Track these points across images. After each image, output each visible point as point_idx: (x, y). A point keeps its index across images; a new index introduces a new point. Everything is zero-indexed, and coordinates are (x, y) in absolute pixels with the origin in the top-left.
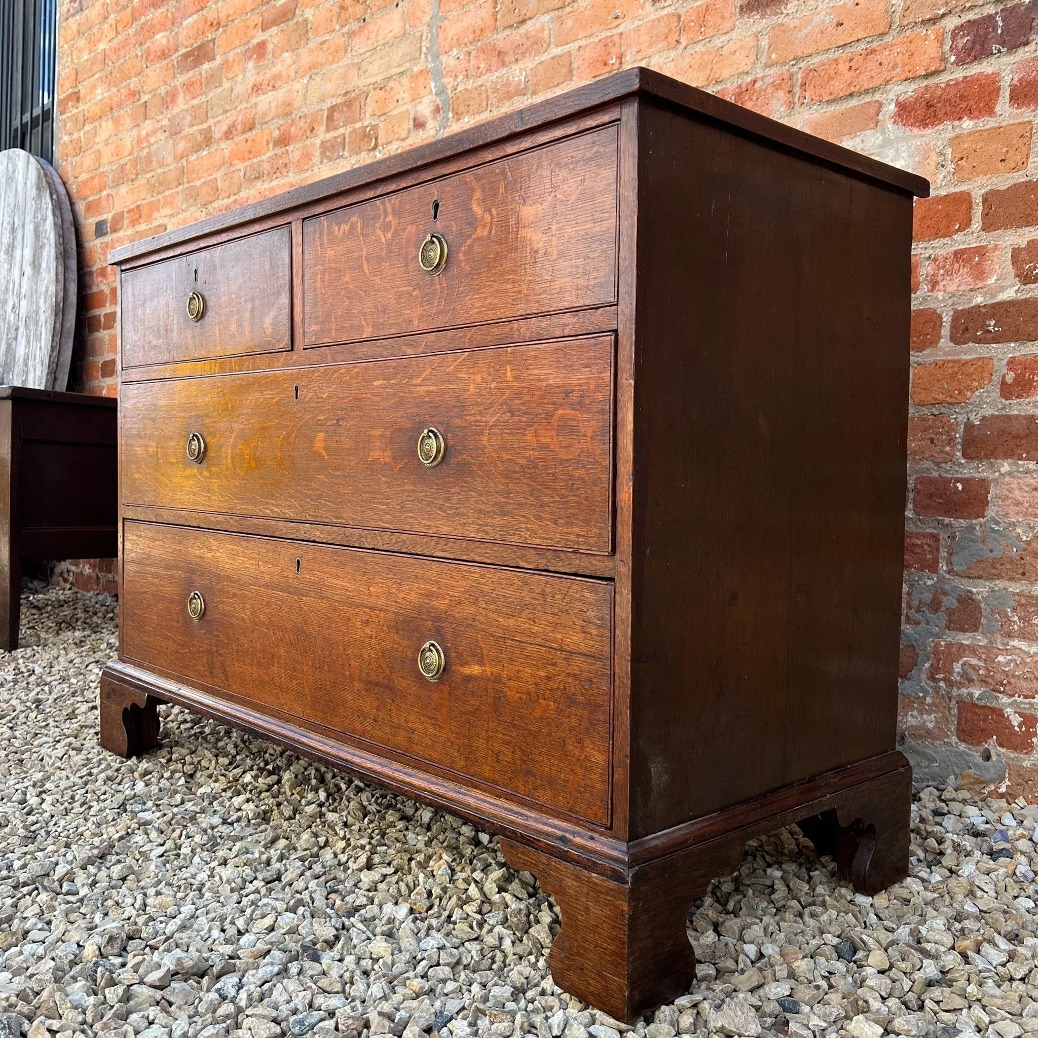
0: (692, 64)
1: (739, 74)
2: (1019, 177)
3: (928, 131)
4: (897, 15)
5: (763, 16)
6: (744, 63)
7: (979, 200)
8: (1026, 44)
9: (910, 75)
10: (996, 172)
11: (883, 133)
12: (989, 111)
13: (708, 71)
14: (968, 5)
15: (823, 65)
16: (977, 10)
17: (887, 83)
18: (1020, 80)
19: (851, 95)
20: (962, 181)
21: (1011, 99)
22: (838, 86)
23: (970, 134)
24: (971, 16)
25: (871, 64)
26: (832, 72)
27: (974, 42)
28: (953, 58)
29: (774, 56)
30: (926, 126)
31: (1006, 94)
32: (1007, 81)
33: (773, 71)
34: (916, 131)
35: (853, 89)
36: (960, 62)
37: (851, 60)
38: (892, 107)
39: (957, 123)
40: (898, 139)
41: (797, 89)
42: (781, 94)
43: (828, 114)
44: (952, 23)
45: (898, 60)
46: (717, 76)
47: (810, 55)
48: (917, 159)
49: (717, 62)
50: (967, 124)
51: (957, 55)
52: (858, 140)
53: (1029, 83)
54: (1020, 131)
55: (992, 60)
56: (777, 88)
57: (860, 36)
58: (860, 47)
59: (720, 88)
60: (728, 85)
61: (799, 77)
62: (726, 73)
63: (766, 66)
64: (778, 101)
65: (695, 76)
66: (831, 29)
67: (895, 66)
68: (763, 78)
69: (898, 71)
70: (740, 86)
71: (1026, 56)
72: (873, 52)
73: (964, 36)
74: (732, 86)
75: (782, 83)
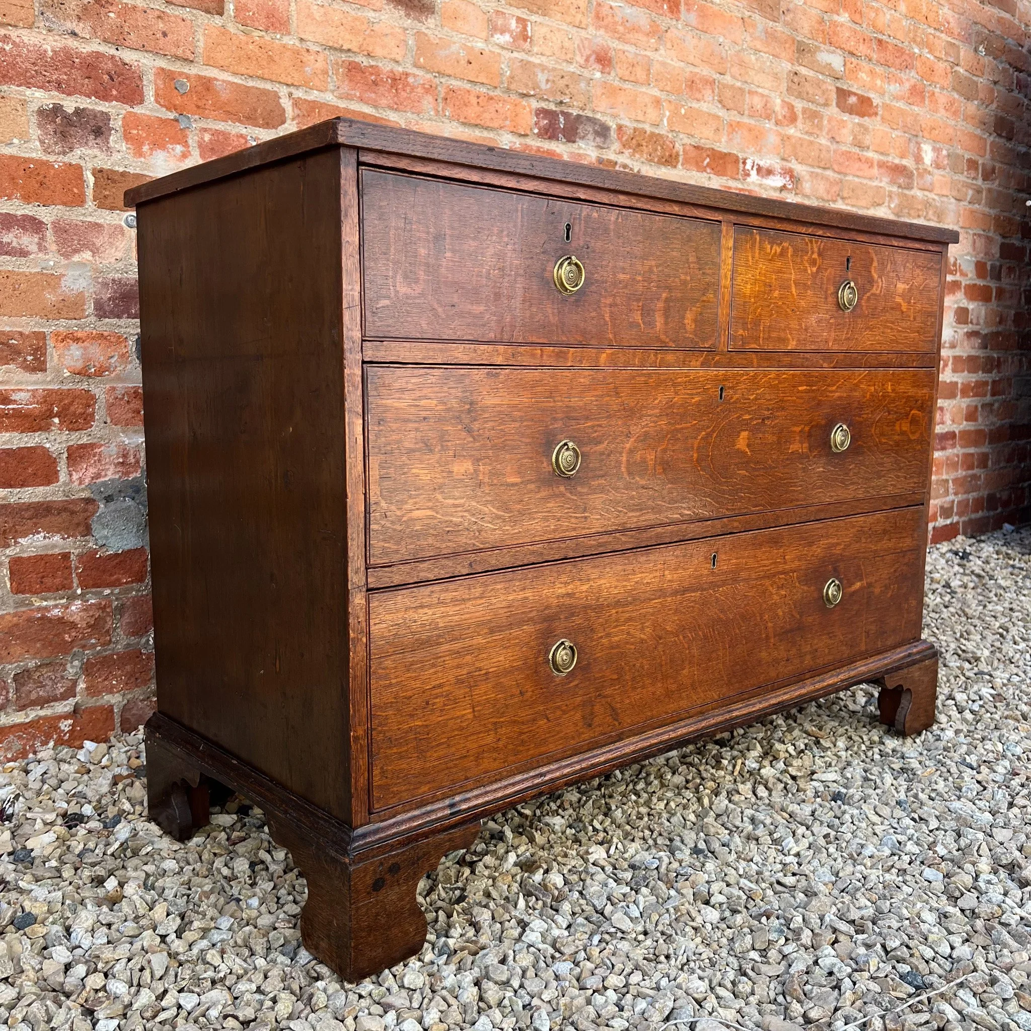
0: (344, 21)
1: (391, 59)
4: (505, 79)
5: (408, 15)
6: (397, 54)
8: (574, 142)
9: (515, 130)
13: (361, 39)
14: (545, 97)
15: (460, 90)
16: (547, 103)
17: (500, 128)
19: (476, 125)
22: (471, 112)
24: (544, 105)
25: (492, 108)
26: (467, 101)
27: (549, 126)
28: (536, 131)
29: (422, 60)
33: (420, 73)
35: (478, 122)
36: (539, 135)
37: (478, 97)
41: (440, 100)
42: (430, 98)
43: (466, 135)
44: (535, 104)
45: (508, 114)
46: (370, 49)
47: (449, 76)
49: (370, 36)
51: (539, 131)
55: (558, 143)
56: (427, 91)
57: (484, 81)
58: (483, 90)
59: (373, 63)
60: (380, 65)
61: (442, 91)
62: (379, 52)
63: (416, 65)
64: (427, 102)
65: (348, 37)
66: (463, 62)
67: (506, 118)
68: (415, 76)
69: (508, 123)
70: (392, 71)
71: (573, 150)
72: (491, 98)
73: (544, 118)
74: (386, 67)
75: (430, 89)
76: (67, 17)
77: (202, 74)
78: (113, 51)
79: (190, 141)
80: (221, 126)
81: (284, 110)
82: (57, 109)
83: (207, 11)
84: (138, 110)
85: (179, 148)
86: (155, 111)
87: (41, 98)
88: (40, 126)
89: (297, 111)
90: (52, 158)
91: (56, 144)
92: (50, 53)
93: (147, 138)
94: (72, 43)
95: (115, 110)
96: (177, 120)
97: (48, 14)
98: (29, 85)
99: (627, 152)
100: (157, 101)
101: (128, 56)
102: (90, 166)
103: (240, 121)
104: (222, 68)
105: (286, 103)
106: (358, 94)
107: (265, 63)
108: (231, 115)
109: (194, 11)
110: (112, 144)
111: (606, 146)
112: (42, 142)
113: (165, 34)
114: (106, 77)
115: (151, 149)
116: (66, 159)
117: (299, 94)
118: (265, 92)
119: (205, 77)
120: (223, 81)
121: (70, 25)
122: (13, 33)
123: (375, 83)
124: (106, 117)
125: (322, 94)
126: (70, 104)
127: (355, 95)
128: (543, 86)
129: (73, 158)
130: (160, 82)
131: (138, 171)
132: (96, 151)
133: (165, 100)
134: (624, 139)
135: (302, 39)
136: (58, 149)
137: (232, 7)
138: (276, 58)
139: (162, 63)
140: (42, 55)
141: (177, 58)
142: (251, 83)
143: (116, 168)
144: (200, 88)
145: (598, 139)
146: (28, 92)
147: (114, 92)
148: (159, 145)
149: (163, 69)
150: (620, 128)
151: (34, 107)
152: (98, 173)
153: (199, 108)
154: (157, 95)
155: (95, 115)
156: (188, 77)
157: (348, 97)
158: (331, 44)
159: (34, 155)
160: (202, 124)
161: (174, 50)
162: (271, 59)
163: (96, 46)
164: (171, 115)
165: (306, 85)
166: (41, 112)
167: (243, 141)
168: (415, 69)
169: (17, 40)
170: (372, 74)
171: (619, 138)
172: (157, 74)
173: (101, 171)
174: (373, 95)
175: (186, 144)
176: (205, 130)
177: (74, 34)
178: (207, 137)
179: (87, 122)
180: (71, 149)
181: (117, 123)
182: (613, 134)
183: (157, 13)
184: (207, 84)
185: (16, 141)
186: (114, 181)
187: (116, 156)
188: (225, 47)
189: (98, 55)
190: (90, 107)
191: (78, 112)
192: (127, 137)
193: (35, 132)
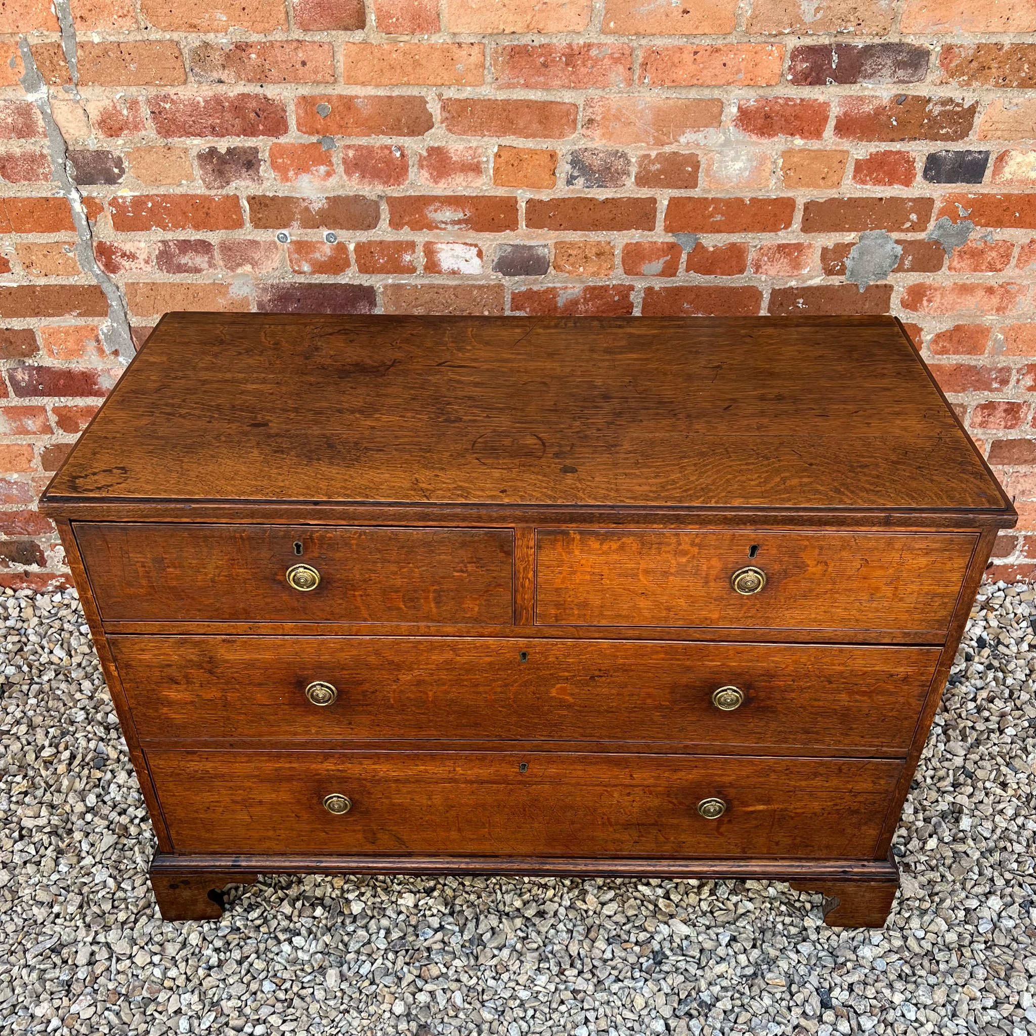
0: (507, 1)
1: (570, 32)
2: (833, 193)
3: (765, 141)
4: (744, 21)
6: (578, 24)
7: (802, 207)
8: (854, 82)
9: (752, 83)
10: (819, 186)
11: (724, 133)
12: (817, 134)
13: (529, 17)
14: (810, 32)
15: (667, 49)
16: (815, 37)
17: (729, 84)
18: (845, 114)
19: (692, 86)
20: (788, 187)
21: (836, 128)
22: (682, 75)
23: (801, 151)
24: (809, 41)
25: (717, 61)
26: (676, 61)
27: (812, 69)
28: (790, 77)
29: (612, 25)
30: (763, 134)
31: (832, 123)
32: (835, 111)
33: (609, 40)
34: (754, 138)
35: (695, 81)
36: (795, 82)
37: (696, 53)
38: (734, 110)
39: (790, 138)
40: (738, 142)
41: (636, 66)
42: (621, 68)
43: (671, 102)
44: (792, 42)
45: (742, 66)
46: (541, 26)
47: (654, 35)
48: (754, 164)
49: (542, 11)
50: (798, 142)
51: (795, 76)
52: (700, 135)
53: (851, 119)
54: (839, 158)
55: (822, 88)
56: (617, 61)
57: (706, 31)
58: (706, 41)
59: (544, 40)
60: (555, 41)
61: (640, 55)
62: (552, 27)
63: (603, 32)
64: (617, 74)
65: (511, 18)
66: (677, 14)
67: (739, 71)
68: (600, 45)
69: (741, 76)
70: (570, 46)
71: (852, 93)
72: (717, 50)
73: (803, 61)
74: (560, 42)
75: (623, 57)
76: (213, 68)
77: (344, 93)
78: (257, 90)
79: (334, 160)
80: (363, 141)
81: (431, 115)
82: (213, 151)
83: (346, 29)
84: (283, 140)
85: (323, 169)
86: (301, 138)
87: (199, 144)
88: (201, 166)
89: (445, 114)
90: (213, 193)
91: (215, 180)
92: (203, 104)
93: (291, 165)
94: (221, 89)
95: (262, 143)
96: (319, 142)
97: (196, 69)
98: (189, 134)
99: (954, 83)
100: (299, 130)
101: (271, 91)
102: (245, 194)
103: (383, 133)
104: (363, 84)
105: (434, 108)
106: (522, 82)
107: (410, 69)
108: (371, 129)
109: (334, 32)
110: (261, 174)
111: (915, 78)
112: (204, 181)
113: (304, 64)
114: (252, 115)
115: (296, 174)
116: (224, 192)
117: (451, 93)
118: (411, 100)
119: (346, 97)
120: (365, 97)
121: (215, 75)
122: (171, 91)
123: (545, 65)
124: (255, 151)
125: (478, 90)
126: (223, 145)
127: (518, 83)
128: (808, 18)
129: (230, 190)
130: (301, 112)
131: (286, 194)
132: (249, 182)
133: (307, 127)
134: (953, 65)
135: (454, 34)
136: (217, 184)
137: (373, 17)
138: (423, 62)
139: (305, 91)
140: (195, 106)
141: (318, 83)
142: (396, 93)
143: (268, 194)
144: (341, 108)
145: (900, 73)
146: (188, 141)
147: (261, 127)
148: (303, 168)
149: (304, 97)
150: (948, 50)
151: (194, 153)
152: (252, 199)
153: (343, 129)
154: (299, 125)
155: (245, 151)
156: (329, 99)
157: (509, 86)
158: (490, 31)
159: (199, 192)
160: (348, 142)
161: (313, 77)
162: (417, 64)
163: (241, 88)
164: (314, 139)
165: (459, 82)
166: (200, 156)
167: (387, 152)
168: (603, 36)
169: (175, 97)
170: (541, 55)
171: (942, 65)
172: (298, 105)
173: (254, 198)
174: (542, 79)
175: (331, 164)
176: (349, 147)
177: (220, 81)
178: (351, 153)
179: (239, 158)
180: (228, 183)
181: (264, 155)
182: (934, 60)
183: (295, 44)
184: (348, 103)
185: (184, 182)
186: (266, 205)
187: (267, 184)
188: (366, 63)
189: (244, 96)
190: (240, 145)
191: (230, 151)
192: (274, 166)
193: (197, 172)
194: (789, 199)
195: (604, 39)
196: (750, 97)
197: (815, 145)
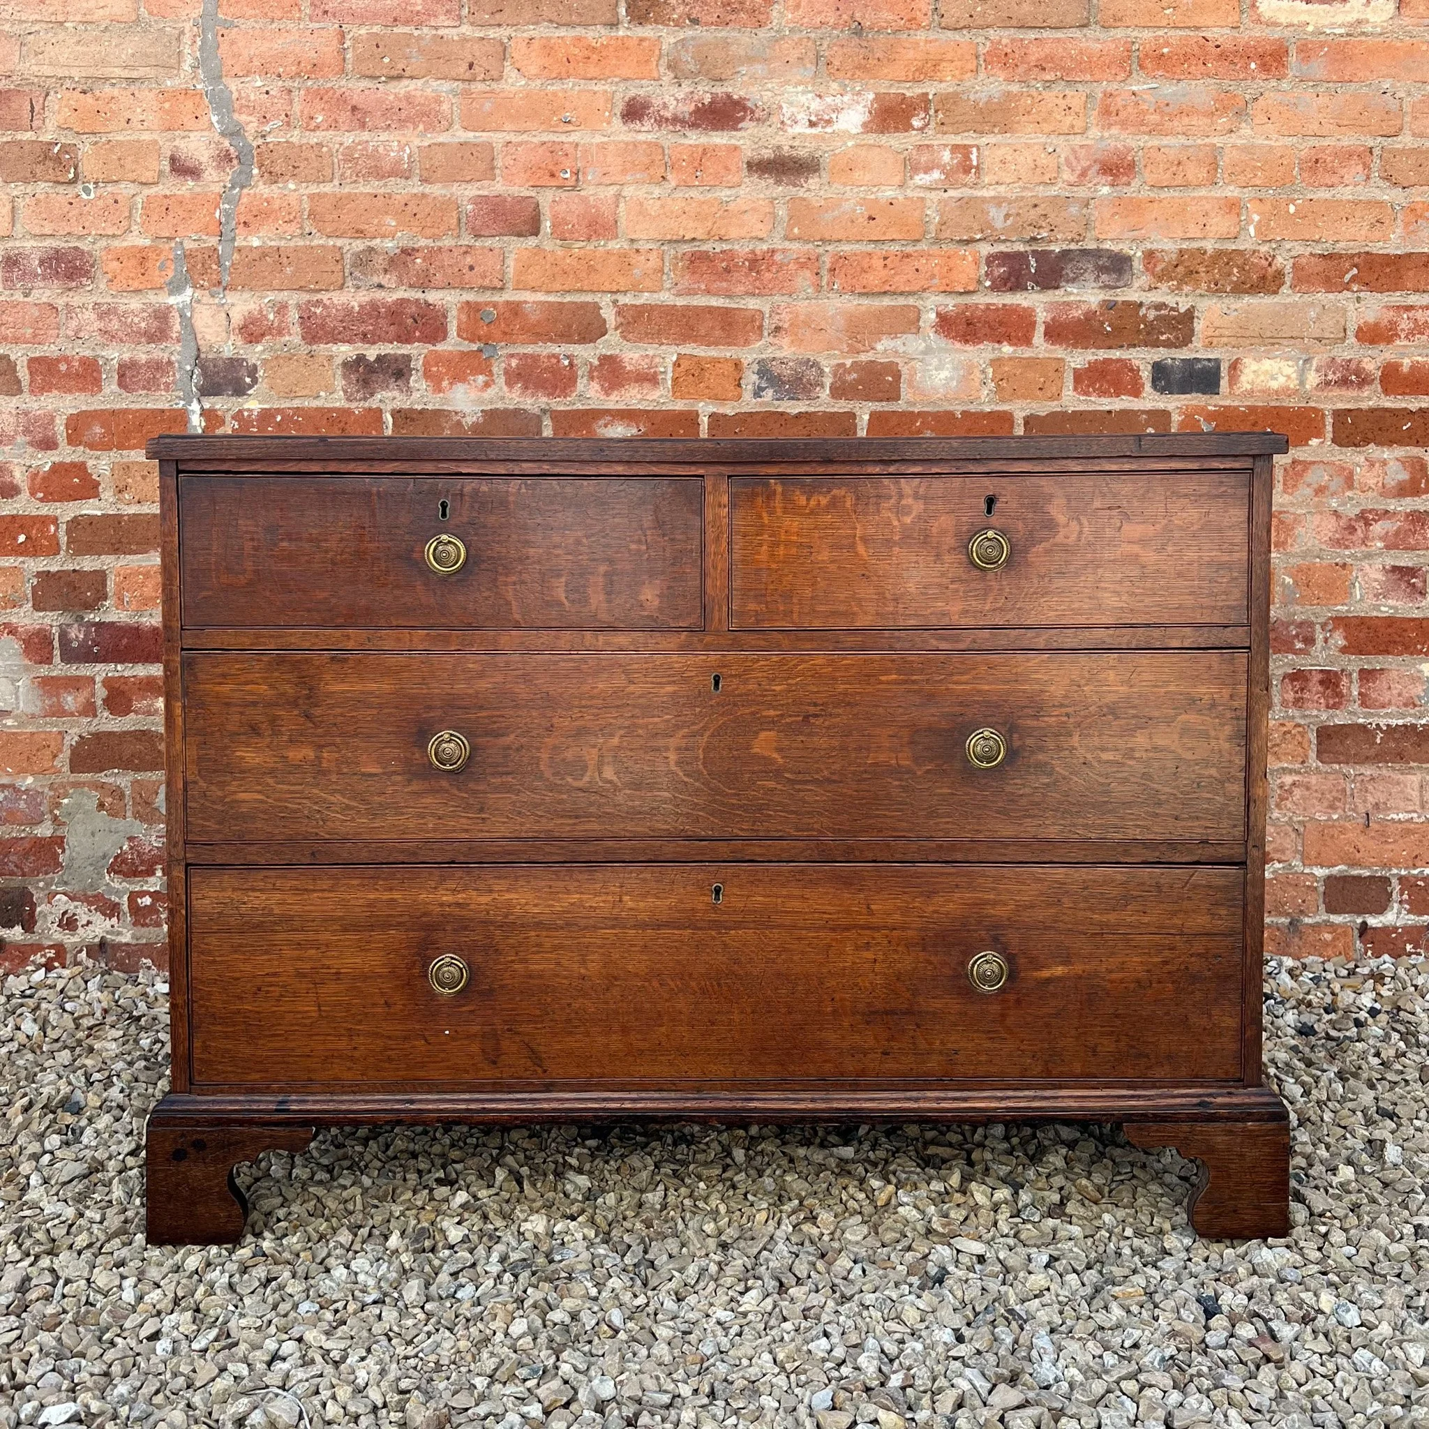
0: (687, 209)
1: (752, 238)
2: (1054, 406)
3: (969, 348)
4: (932, 228)
5: (778, 182)
6: (761, 230)
7: (1021, 422)
8: (1057, 288)
9: (948, 289)
10: (1034, 398)
11: (925, 341)
12: (1027, 340)
13: (710, 224)
14: (1003, 238)
15: (855, 255)
16: (1008, 244)
17: (924, 290)
18: (1053, 319)
19: (885, 293)
20: (1003, 401)
21: (1046, 334)
22: (873, 280)
23: (1010, 359)
24: (1002, 248)
25: (908, 267)
26: (866, 266)
27: (1010, 274)
28: (988, 283)
29: (796, 230)
30: (967, 342)
31: (1040, 330)
32: (1042, 316)
33: (795, 246)
34: (958, 345)
35: (888, 288)
36: (994, 288)
37: (885, 258)
38: (933, 316)
39: (997, 346)
40: (940, 350)
41: (824, 272)
42: (808, 274)
43: (863, 308)
44: (985, 249)
45: (936, 271)
46: (722, 232)
47: (839, 241)
48: (961, 373)
49: (722, 218)
50: (1007, 349)
51: (993, 282)
52: (899, 342)
53: (1061, 325)
54: (1054, 365)
55: (1025, 294)
56: (803, 266)
57: (895, 237)
58: (895, 248)
59: (725, 247)
60: (736, 247)
61: (827, 260)
62: (734, 233)
63: (786, 238)
64: (804, 280)
65: (691, 224)
66: (862, 220)
67: (933, 276)
68: (784, 251)
69: (936, 281)
70: (753, 252)
71: (1057, 299)
72: (908, 256)
73: (999, 266)
74: (742, 249)
75: (808, 263)
76: (375, 271)
77: (512, 299)
78: (419, 295)
79: (495, 370)
80: (529, 349)
81: (605, 321)
82: (361, 359)
83: (519, 235)
84: (440, 347)
85: (481, 379)
86: (460, 344)
87: (345, 351)
88: (345, 376)
89: (620, 320)
90: (353, 405)
91: (358, 391)
92: (357, 309)
93: (446, 374)
94: (379, 295)
95: (416, 351)
96: (480, 350)
97: (357, 274)
98: (335, 341)
99: (1164, 287)
100: (459, 335)
101: (433, 297)
102: (389, 408)
103: (551, 340)
104: (533, 289)
105: (609, 314)
106: (703, 287)
107: (584, 274)
108: (539, 335)
109: (505, 238)
110: (412, 384)
111: (1121, 283)
112: (345, 392)
113: (471, 268)
114: (410, 321)
115: (451, 384)
116: (367, 405)
117: (625, 300)
118: (584, 305)
119: (513, 303)
120: (534, 302)
121: (376, 280)
122: (324, 297)
123: (727, 270)
124: (408, 358)
125: (655, 296)
126: (372, 353)
127: (699, 288)
128: (999, 224)
129: (373, 403)
130: (464, 318)
131: (437, 407)
132: (396, 393)
133: (468, 333)
134: (1158, 269)
135: (632, 241)
136: (359, 395)
137: (548, 224)
138: (599, 267)
139: (470, 297)
140: (349, 311)
141: (485, 288)
142: (568, 299)
143: (416, 407)
144: (507, 315)
145: (1104, 277)
146: (335, 348)
147: (417, 334)
148: (459, 377)
149: (468, 302)
150: (1150, 255)
151: (339, 361)
152: (396, 413)
153: (507, 336)
154: (459, 330)
155: (396, 358)
156: (495, 305)
157: (690, 292)
158: (669, 237)
159: (337, 405)
160: (511, 350)
161: (480, 281)
162: (591, 269)
163: (401, 294)
164: (474, 347)
165: (637, 289)
166: (345, 364)
167: (554, 361)
168: (787, 243)
169: (328, 303)
170: (723, 260)
171: (1147, 269)
172: (461, 310)
173: (399, 411)
174: (724, 284)
175: (491, 374)
176: (512, 356)
177: (380, 286)
178: (514, 363)
179: (389, 367)
180: (372, 395)
181: (417, 364)
182: (1138, 265)
183: (464, 249)
184: (515, 309)
185: (322, 394)
186: (413, 420)
187: (416, 395)
188: (538, 267)
189: (402, 302)
190: (392, 352)
191: (380, 359)
192: (427, 375)
193: (340, 383)
194: (1005, 412)
195: (787, 244)
196: (950, 304)
197: (1025, 352)
